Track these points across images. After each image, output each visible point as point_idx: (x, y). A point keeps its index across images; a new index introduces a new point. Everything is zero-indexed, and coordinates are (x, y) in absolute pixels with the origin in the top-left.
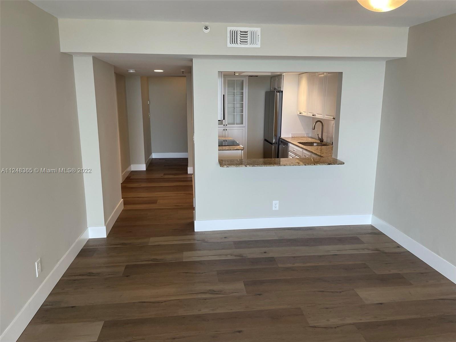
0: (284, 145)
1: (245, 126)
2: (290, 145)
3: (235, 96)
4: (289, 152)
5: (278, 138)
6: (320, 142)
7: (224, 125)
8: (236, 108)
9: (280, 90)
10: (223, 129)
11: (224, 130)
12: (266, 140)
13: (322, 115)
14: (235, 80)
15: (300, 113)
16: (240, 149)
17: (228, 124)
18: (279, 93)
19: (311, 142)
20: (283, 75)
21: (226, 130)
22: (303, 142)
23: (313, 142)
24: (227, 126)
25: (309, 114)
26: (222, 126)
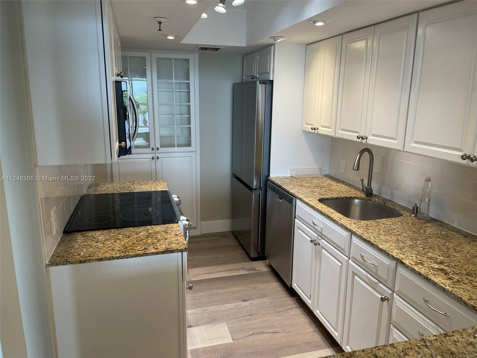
0: (281, 199)
1: (194, 150)
2: (298, 203)
3: (173, 91)
4: (295, 218)
5: (263, 178)
6: (367, 195)
7: (153, 149)
8: (176, 114)
9: (266, 79)
10: (150, 156)
11: (153, 158)
12: (235, 177)
13: (396, 140)
14: (173, 59)
15: (312, 129)
16: (177, 249)
17: (161, 147)
18: (266, 84)
19: (346, 198)
20: (273, 46)
21: (158, 159)
22: (327, 197)
23: (351, 197)
24: (159, 151)
25: (341, 132)
26: (149, 150)
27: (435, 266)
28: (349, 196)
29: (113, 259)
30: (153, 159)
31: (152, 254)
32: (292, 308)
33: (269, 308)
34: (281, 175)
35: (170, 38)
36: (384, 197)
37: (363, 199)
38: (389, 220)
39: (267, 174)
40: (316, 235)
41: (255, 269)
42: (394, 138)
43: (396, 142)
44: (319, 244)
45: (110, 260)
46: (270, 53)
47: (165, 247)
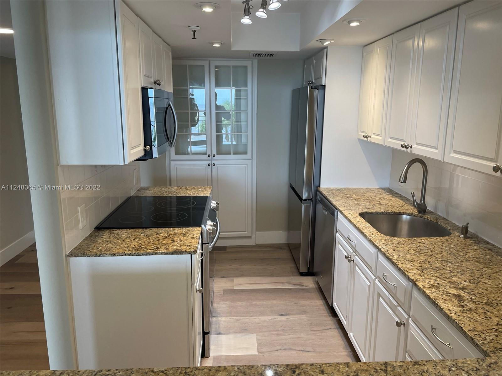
0: (326, 211)
1: (250, 158)
2: (340, 216)
4: (337, 231)
5: (314, 189)
6: (419, 212)
7: (209, 156)
9: (320, 84)
10: (207, 163)
12: (292, 187)
13: (437, 149)
14: (231, 66)
15: (364, 137)
16: (186, 251)
17: (217, 154)
18: (318, 90)
19: (395, 213)
20: (325, 50)
21: (214, 166)
22: (372, 211)
23: (400, 212)
24: (215, 158)
25: (390, 140)
26: (206, 157)
27: (452, 291)
28: (397, 211)
29: (125, 255)
30: (209, 166)
31: (162, 253)
32: (330, 328)
33: (305, 325)
34: (333, 186)
35: (217, 45)
36: (440, 214)
37: (414, 216)
38: (429, 239)
39: (318, 184)
40: (352, 251)
41: (302, 284)
42: (435, 147)
43: (437, 152)
44: (353, 261)
45: (122, 255)
46: (322, 58)
47: (176, 248)
